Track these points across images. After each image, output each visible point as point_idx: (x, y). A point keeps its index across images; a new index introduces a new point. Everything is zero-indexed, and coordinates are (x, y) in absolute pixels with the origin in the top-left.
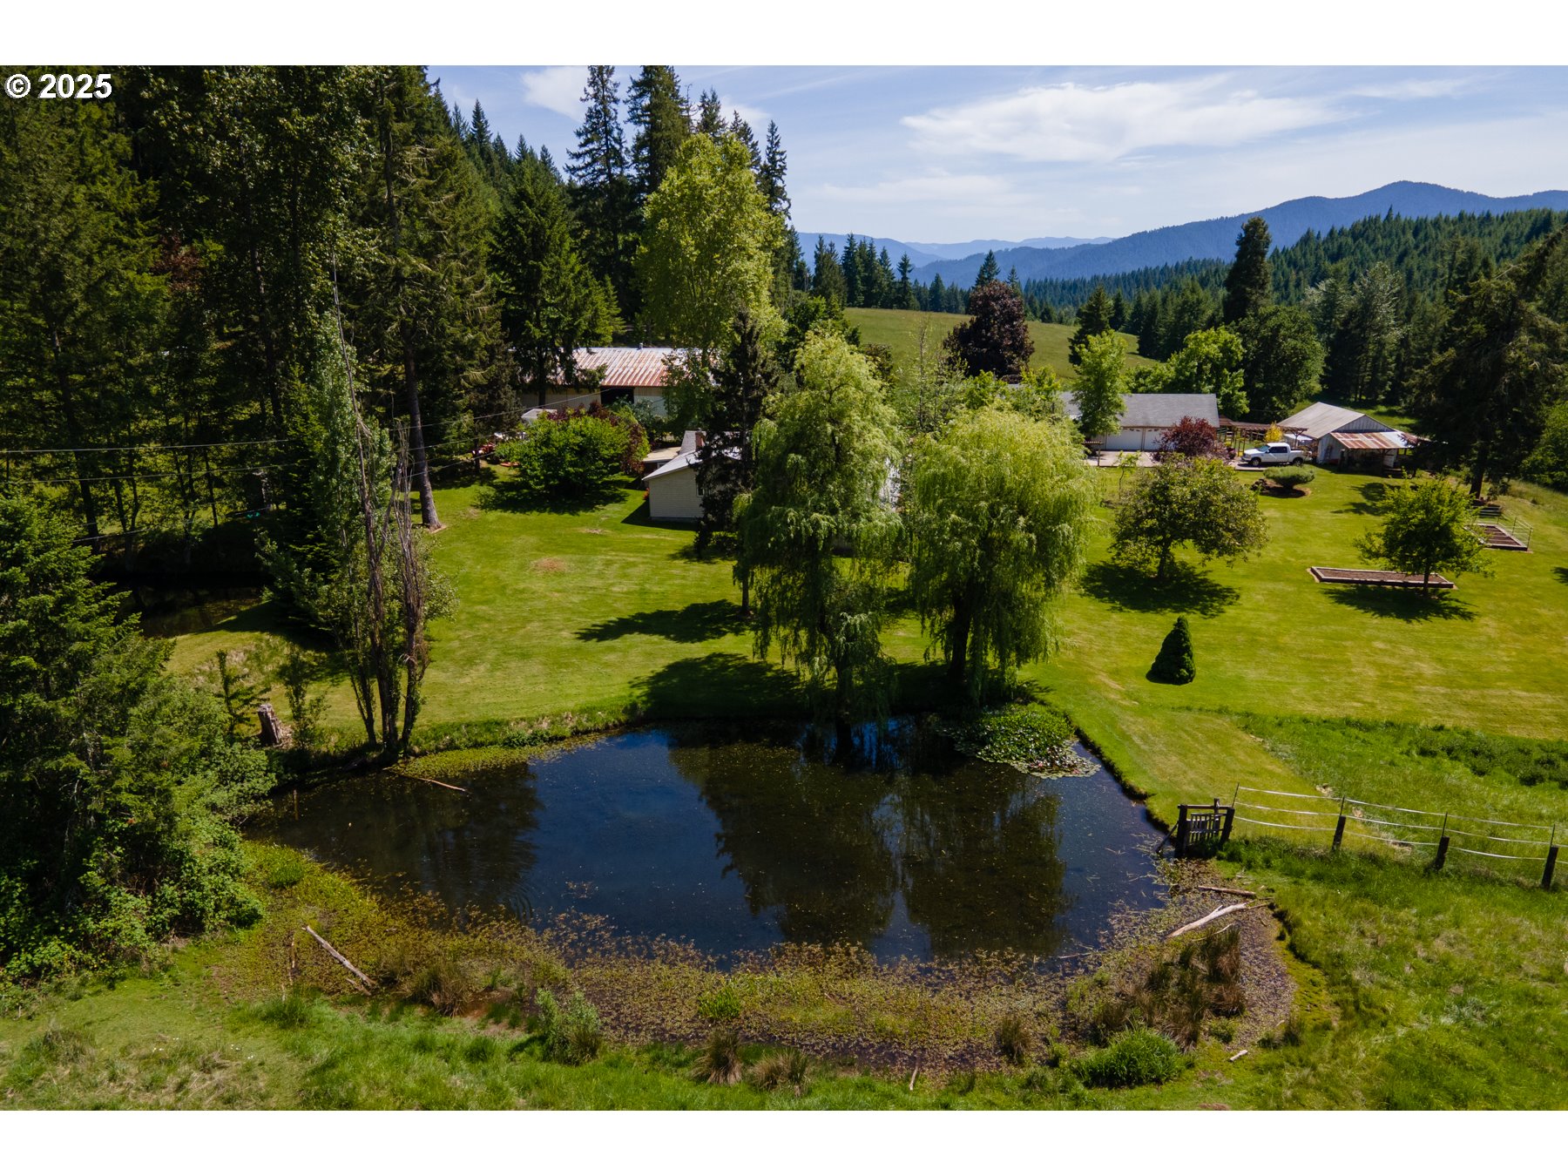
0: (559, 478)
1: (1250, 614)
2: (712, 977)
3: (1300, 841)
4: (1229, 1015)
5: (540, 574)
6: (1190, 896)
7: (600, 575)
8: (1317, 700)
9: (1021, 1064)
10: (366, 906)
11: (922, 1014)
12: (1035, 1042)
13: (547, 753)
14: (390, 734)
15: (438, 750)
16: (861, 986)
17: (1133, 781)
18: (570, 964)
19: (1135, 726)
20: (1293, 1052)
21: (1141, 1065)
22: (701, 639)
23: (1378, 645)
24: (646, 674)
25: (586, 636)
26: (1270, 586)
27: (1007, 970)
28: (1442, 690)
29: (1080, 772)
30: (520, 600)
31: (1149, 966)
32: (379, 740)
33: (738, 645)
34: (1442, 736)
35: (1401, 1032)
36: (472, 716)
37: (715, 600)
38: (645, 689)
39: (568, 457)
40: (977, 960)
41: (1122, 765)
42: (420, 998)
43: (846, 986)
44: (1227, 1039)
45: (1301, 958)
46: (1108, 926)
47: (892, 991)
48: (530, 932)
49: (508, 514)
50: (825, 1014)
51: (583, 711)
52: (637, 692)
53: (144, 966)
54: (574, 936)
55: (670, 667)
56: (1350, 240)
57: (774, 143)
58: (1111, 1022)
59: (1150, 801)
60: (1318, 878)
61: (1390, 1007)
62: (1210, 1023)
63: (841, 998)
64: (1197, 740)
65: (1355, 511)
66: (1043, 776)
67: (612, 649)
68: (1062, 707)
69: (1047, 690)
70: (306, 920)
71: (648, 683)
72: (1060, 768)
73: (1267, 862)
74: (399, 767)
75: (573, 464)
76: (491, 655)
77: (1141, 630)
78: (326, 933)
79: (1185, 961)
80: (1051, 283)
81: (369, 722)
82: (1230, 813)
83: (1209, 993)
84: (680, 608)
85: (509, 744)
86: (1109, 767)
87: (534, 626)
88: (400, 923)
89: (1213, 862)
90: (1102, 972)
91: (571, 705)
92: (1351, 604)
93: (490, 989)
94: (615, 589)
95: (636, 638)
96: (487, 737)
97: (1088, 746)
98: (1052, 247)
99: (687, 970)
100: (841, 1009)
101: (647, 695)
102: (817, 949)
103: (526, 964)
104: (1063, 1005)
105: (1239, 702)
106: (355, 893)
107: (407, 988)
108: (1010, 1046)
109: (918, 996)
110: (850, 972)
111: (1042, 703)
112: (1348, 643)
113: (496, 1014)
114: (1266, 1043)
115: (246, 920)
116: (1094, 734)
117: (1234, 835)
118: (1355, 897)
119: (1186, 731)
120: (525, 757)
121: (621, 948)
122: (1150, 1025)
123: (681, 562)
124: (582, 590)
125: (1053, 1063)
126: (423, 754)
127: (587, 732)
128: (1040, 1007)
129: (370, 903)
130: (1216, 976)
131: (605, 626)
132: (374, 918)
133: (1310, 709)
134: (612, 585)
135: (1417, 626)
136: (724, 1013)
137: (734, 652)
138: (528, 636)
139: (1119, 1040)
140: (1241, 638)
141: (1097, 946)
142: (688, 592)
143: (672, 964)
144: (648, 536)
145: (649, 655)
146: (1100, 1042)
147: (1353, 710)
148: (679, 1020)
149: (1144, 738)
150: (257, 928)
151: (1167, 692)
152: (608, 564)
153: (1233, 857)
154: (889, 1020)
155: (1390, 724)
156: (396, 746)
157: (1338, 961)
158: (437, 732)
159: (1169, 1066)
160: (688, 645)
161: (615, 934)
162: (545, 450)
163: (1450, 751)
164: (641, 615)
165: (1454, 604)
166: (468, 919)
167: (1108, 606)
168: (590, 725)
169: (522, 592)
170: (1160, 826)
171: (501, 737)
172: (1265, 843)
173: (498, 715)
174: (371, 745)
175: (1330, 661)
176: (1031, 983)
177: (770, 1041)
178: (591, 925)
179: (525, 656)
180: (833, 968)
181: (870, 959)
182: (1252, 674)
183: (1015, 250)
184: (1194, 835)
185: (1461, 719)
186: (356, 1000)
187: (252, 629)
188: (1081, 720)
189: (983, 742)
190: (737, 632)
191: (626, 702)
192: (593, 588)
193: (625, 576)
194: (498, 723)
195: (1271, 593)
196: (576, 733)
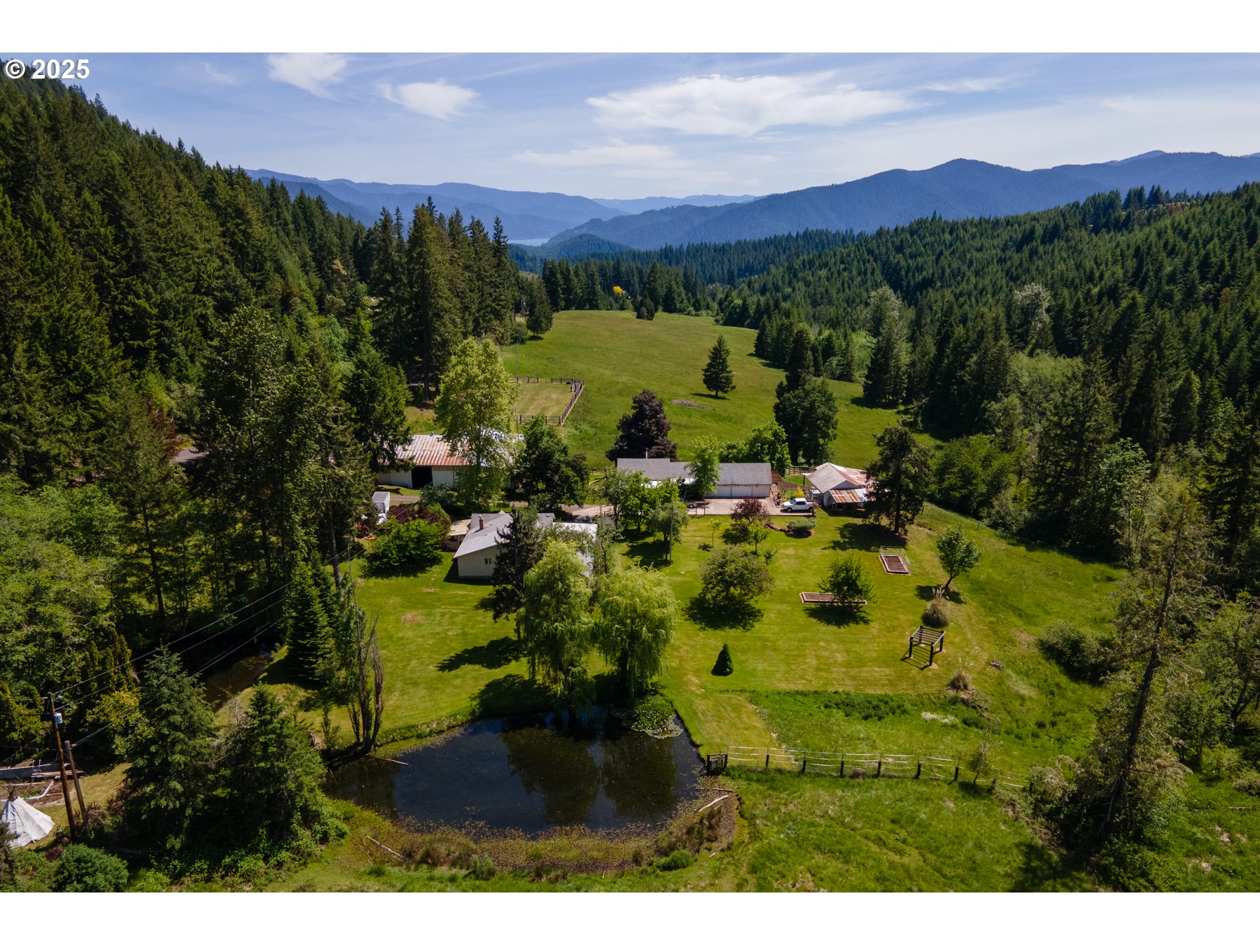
0: (407, 557)
1: (766, 626)
2: (530, 843)
3: (753, 766)
4: (712, 841)
5: (408, 625)
6: (709, 793)
7: (440, 624)
8: (787, 680)
9: (640, 865)
10: (387, 825)
11: (607, 850)
12: (645, 857)
13: (438, 740)
14: (367, 738)
15: (388, 743)
16: (585, 842)
17: (694, 739)
18: (476, 842)
19: (700, 705)
20: (728, 853)
21: (679, 862)
22: (500, 666)
23: (822, 644)
24: (476, 691)
25: (443, 668)
26: (779, 607)
27: (638, 831)
28: (843, 670)
29: (674, 735)
30: (402, 645)
31: (688, 825)
32: (361, 740)
33: (518, 668)
34: (837, 697)
35: (766, 841)
36: (400, 724)
37: (503, 637)
38: (478, 701)
39: (412, 545)
40: (627, 828)
41: (691, 731)
42: (423, 861)
43: (580, 842)
44: (709, 850)
45: (742, 816)
46: (677, 810)
47: (596, 842)
48: (457, 831)
49: (379, 580)
50: (572, 854)
51: (451, 716)
52: (474, 703)
53: (314, 858)
54: (474, 831)
55: (487, 686)
56: (908, 236)
57: (499, 230)
58: (672, 847)
59: (700, 748)
60: (758, 781)
61: (764, 833)
62: (706, 844)
63: (579, 847)
64: (726, 711)
65: (834, 548)
66: (659, 737)
67: (457, 677)
68: (670, 697)
69: (664, 687)
70: (365, 832)
71: (478, 697)
72: (666, 733)
73: (740, 775)
74: (372, 753)
75: (414, 549)
76: (399, 685)
77: (712, 642)
78: (375, 837)
79: (701, 822)
80: (706, 246)
81: (357, 734)
82: (726, 756)
83: (706, 833)
84: (485, 643)
85: (419, 736)
86: (686, 730)
87: (414, 663)
88: (403, 831)
89: (720, 777)
90: (672, 829)
91: (444, 713)
92: (815, 617)
93: (448, 855)
94: (450, 633)
95: (467, 668)
96: (409, 734)
97: (679, 720)
98: (708, 205)
99: (520, 842)
100: (578, 851)
101: (479, 704)
102: (568, 828)
103: (459, 844)
104: (656, 842)
105: (750, 686)
106: (380, 819)
107: (418, 857)
108: (637, 859)
109: (606, 844)
110: (581, 836)
111: (662, 695)
112: (807, 644)
113: (454, 864)
114: (722, 850)
115: (342, 835)
116: (682, 713)
117: (728, 765)
118: (768, 789)
119: (724, 707)
120: (429, 743)
121: (493, 834)
122: (685, 847)
123: (481, 611)
124: (434, 635)
125: (650, 864)
126: (381, 745)
127: (454, 727)
128: (648, 844)
129: (388, 823)
130: (711, 827)
131: (450, 660)
132: (393, 830)
133: (784, 686)
134: (448, 630)
135: (843, 629)
136: (536, 856)
137: (517, 673)
138: (412, 671)
139: (675, 853)
140: (759, 644)
141: (671, 818)
142: (488, 632)
143: (514, 839)
144: (460, 592)
145: (476, 679)
146: (667, 855)
147: (800, 686)
148: (521, 860)
149: (703, 713)
150: (347, 838)
151: (720, 680)
152: (443, 615)
153: (728, 774)
154: (595, 854)
155: (816, 692)
156: (369, 743)
157: (754, 817)
158: (387, 733)
159: (687, 861)
160: (494, 670)
161: (490, 829)
162: (398, 542)
163: (837, 705)
164: (466, 651)
165: (863, 614)
166: (429, 827)
167: (698, 626)
168: (455, 723)
169: (402, 638)
170: (702, 760)
171: (415, 733)
172: (740, 767)
173: (412, 722)
174: (358, 743)
175: (797, 656)
176: (646, 835)
177: (554, 865)
178: (479, 826)
179: (415, 684)
180: (575, 835)
181: (588, 831)
182: (760, 667)
183: (679, 207)
184: (714, 766)
185: (848, 687)
186: (400, 864)
187: (281, 682)
188: (677, 705)
189: (634, 720)
190: (517, 659)
191: (470, 710)
192: (438, 633)
193: (453, 623)
194: (413, 727)
195: (779, 612)
196: (449, 728)
